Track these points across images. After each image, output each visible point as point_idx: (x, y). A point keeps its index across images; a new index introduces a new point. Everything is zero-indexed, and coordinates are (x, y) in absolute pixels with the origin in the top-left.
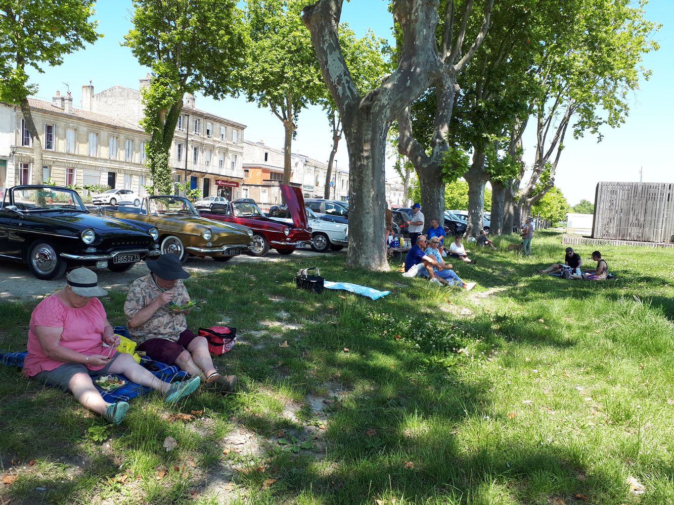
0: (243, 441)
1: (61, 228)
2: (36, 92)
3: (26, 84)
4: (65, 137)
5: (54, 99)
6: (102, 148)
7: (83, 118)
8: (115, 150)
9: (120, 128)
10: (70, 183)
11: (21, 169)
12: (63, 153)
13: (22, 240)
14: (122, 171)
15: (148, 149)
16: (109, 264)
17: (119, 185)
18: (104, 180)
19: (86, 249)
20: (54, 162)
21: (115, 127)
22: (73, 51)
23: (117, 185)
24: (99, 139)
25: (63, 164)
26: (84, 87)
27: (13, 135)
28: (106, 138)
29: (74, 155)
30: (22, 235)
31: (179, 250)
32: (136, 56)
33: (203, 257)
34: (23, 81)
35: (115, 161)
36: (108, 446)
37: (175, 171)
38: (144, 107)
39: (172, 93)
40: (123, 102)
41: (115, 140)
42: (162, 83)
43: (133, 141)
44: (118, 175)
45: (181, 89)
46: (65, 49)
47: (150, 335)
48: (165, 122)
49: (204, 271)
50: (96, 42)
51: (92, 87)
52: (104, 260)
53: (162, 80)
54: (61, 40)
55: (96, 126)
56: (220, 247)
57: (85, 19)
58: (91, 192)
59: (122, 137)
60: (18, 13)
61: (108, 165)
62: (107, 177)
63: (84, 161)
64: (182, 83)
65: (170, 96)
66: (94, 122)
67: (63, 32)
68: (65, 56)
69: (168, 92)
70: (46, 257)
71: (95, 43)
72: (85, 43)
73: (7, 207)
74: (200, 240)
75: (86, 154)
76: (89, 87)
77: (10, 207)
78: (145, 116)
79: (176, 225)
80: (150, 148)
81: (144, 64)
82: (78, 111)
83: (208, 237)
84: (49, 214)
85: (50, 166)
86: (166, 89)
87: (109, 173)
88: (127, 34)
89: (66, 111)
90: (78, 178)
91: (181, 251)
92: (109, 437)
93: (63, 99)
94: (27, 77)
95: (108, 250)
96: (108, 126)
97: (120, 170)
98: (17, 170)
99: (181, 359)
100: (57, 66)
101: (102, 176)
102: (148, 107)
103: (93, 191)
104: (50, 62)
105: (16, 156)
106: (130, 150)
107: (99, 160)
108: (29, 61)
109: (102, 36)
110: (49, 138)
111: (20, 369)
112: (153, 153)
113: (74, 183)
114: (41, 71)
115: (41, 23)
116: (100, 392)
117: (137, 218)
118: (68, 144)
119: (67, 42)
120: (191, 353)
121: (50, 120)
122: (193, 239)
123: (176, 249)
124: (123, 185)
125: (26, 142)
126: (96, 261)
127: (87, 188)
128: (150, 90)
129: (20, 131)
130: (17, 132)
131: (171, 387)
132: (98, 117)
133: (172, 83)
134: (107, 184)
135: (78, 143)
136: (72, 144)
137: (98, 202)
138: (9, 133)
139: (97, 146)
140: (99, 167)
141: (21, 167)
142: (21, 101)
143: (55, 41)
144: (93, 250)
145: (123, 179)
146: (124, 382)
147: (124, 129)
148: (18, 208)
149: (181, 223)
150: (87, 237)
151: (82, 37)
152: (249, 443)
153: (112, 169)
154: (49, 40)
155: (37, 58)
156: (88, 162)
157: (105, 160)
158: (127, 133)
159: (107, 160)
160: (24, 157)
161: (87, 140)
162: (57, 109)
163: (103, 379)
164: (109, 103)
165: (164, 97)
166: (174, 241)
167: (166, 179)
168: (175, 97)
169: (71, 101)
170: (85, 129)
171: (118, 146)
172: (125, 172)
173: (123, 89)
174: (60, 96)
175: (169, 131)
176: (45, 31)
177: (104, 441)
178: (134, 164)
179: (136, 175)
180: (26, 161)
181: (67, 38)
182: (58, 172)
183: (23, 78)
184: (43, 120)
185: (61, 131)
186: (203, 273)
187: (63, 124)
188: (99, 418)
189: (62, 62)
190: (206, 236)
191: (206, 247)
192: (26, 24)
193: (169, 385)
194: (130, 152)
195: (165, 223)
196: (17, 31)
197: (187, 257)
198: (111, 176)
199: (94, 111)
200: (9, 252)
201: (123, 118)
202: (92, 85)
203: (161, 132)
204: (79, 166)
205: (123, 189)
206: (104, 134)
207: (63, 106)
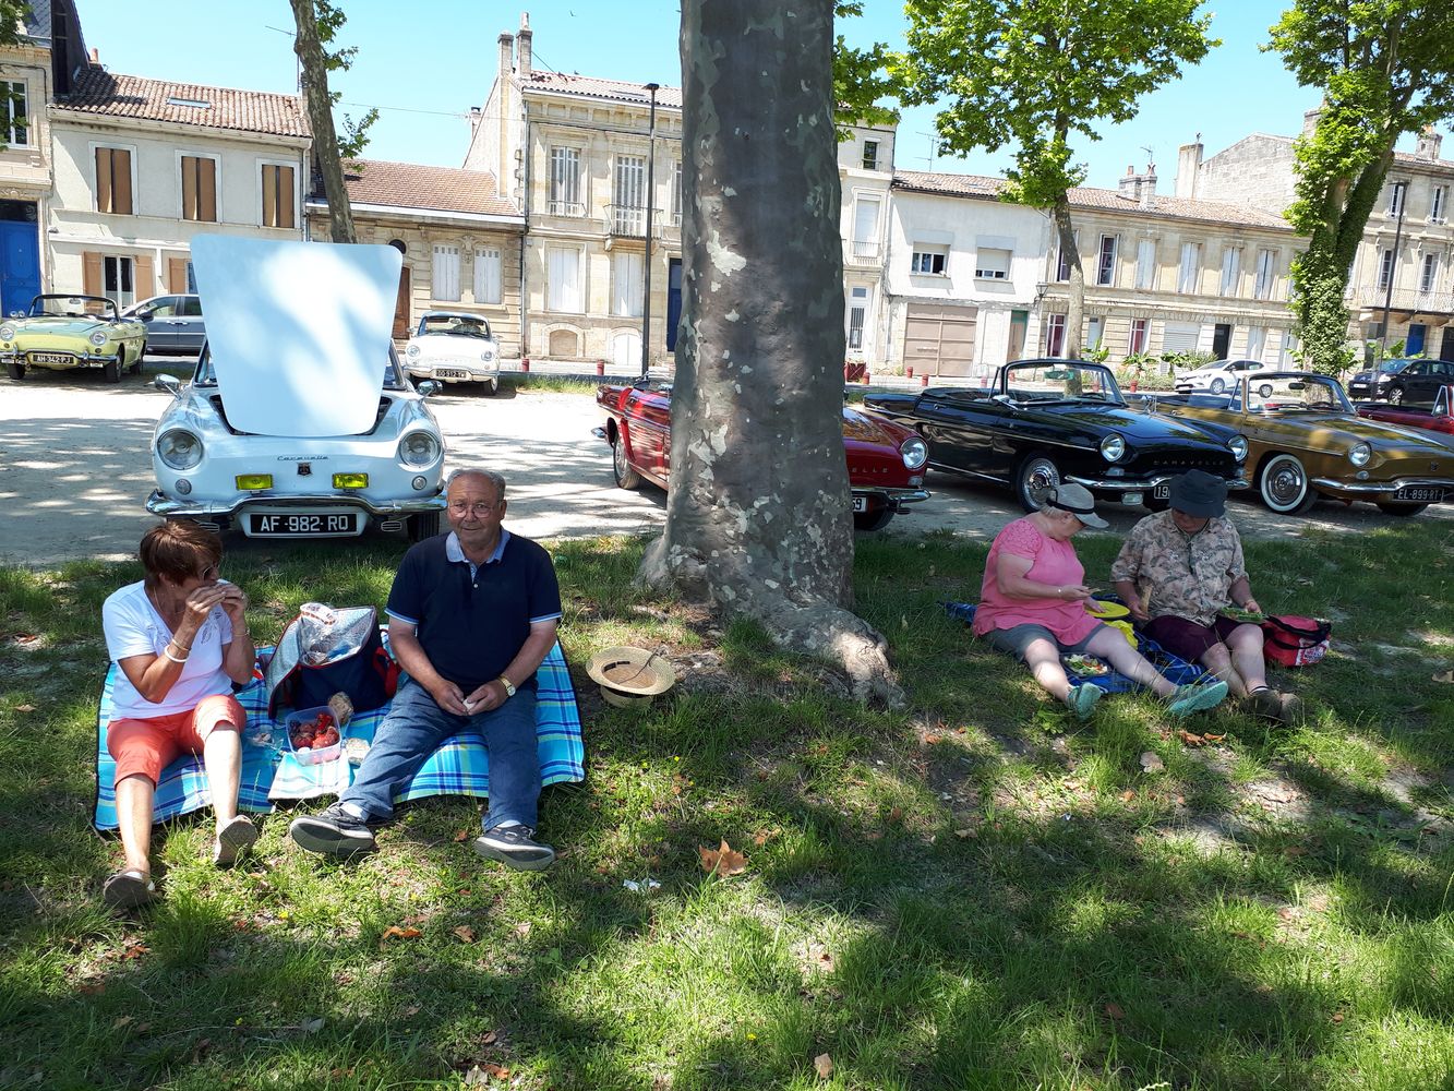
0: (1285, 800)
1: (1079, 433)
2: (1082, 179)
3: (1068, 167)
4: (1136, 256)
5: (1123, 183)
6: (1209, 272)
7: (1174, 216)
8: (1234, 275)
9: (1249, 227)
10: (1137, 350)
11: (1051, 327)
12: (1129, 291)
13: (1013, 451)
14: (1246, 321)
15: (1299, 271)
16: (1144, 498)
17: (1237, 351)
18: (1206, 341)
19: (1107, 469)
20: (1110, 310)
21: (1239, 228)
22: (1158, 85)
23: (1231, 351)
24: (1203, 256)
25: (1127, 313)
26: (1183, 149)
27: (1043, 261)
28: (1217, 252)
29: (1149, 293)
30: (1010, 442)
31: (1298, 483)
32: (1292, 68)
33: (1349, 502)
34: (1062, 163)
35: (1233, 300)
36: (1062, 743)
37: (1370, 315)
38: (1299, 178)
39: (1367, 137)
40: (1263, 170)
41: (1236, 254)
42: (1346, 120)
43: (1275, 253)
44: (1236, 328)
45: (1391, 125)
46: (1145, 84)
47: (1165, 610)
48: (1344, 208)
49: (1341, 529)
50: (1204, 60)
51: (1201, 146)
52: (1137, 491)
53: (1346, 112)
54: (1139, 68)
55: (1198, 229)
56: (1390, 482)
57: (1188, 15)
58: (1176, 367)
59: (1252, 247)
60: (1064, 34)
61: (1217, 308)
62: (1212, 334)
63: (1168, 304)
64: (1397, 108)
65: (1361, 146)
66: (1195, 222)
67: (1142, 53)
68: (1142, 98)
69: (1357, 139)
70: (1044, 479)
71: (1202, 60)
72: (1183, 65)
73: (995, 398)
74: (1342, 466)
75: (1173, 289)
76: (1193, 146)
77: (999, 398)
78: (1298, 199)
79: (1296, 432)
80: (1303, 268)
81: (1308, 82)
82: (1166, 200)
83: (1361, 459)
84: (1058, 409)
85: (1104, 317)
86: (1352, 132)
87: (1218, 327)
88: (1276, 24)
89: (1143, 206)
90: (1154, 338)
91: (1301, 487)
92: (1066, 731)
93: (1139, 181)
94: (1071, 151)
95: (1146, 475)
96: (1225, 225)
97: (1240, 319)
98: (1044, 328)
99: (1212, 657)
100: (1127, 121)
101: (1202, 334)
102: (1307, 178)
103: (1180, 365)
104: (1114, 117)
105: (1045, 302)
106: (1269, 273)
107: (1200, 300)
108: (1077, 121)
109: (1217, 43)
110: (1107, 262)
111: (968, 625)
112: (1309, 281)
113: (1146, 349)
114: (1095, 137)
115: (1104, 43)
116: (1067, 675)
117: (1219, 419)
118: (1140, 270)
119: (1150, 70)
120: (1230, 649)
121: (1109, 227)
122: (1327, 463)
123: (1291, 482)
124: (1244, 351)
125: (1064, 273)
126: (1123, 491)
127: (1168, 359)
128: (1314, 139)
129: (1056, 253)
130: (1051, 256)
131: (1178, 691)
132: (1205, 210)
133: (1369, 115)
134: (1210, 349)
135: (1159, 266)
136: (1148, 270)
137: (1187, 388)
138: (1037, 257)
139: (1197, 270)
140: (1197, 314)
141: (1052, 322)
142: (1056, 199)
143: (1126, 73)
144: (1118, 472)
145: (1246, 337)
146: (1105, 669)
147: (1259, 228)
148: (1013, 398)
149: (1303, 429)
150: (1111, 449)
151: (1178, 54)
152: (1293, 804)
153: (1225, 316)
154: (1115, 73)
155: (1091, 114)
156: (1176, 305)
157: (1211, 299)
158: (1264, 237)
159: (1217, 298)
160: (1059, 303)
161: (1179, 261)
162: (1126, 202)
163: (1076, 658)
164: (1233, 175)
165: (1345, 151)
166: (1289, 466)
167: (1333, 335)
168: (1374, 147)
169: (1155, 182)
170: (1177, 237)
171: (1242, 266)
172: (1253, 322)
173: (1265, 141)
174: (1135, 176)
175: (1352, 226)
176: (1108, 59)
177: (1058, 735)
178: (1274, 303)
179: (1276, 328)
180: (1060, 310)
181: (1148, 62)
182: (1117, 328)
183: (1062, 156)
184: (1097, 229)
185: (1128, 247)
186: (1338, 534)
187: (1134, 231)
188: (1056, 702)
189: (1137, 112)
190: (1357, 458)
191: (1355, 481)
192: (1076, 53)
193: (1176, 687)
194: (1268, 278)
195: (1271, 429)
196: (1061, 68)
197: (1314, 499)
198: (1221, 333)
199: (1200, 195)
200: (992, 471)
201: (1259, 206)
202: (1201, 141)
203: (1332, 230)
204: (1157, 315)
205: (1243, 358)
206: (1214, 243)
207: (1137, 195)
